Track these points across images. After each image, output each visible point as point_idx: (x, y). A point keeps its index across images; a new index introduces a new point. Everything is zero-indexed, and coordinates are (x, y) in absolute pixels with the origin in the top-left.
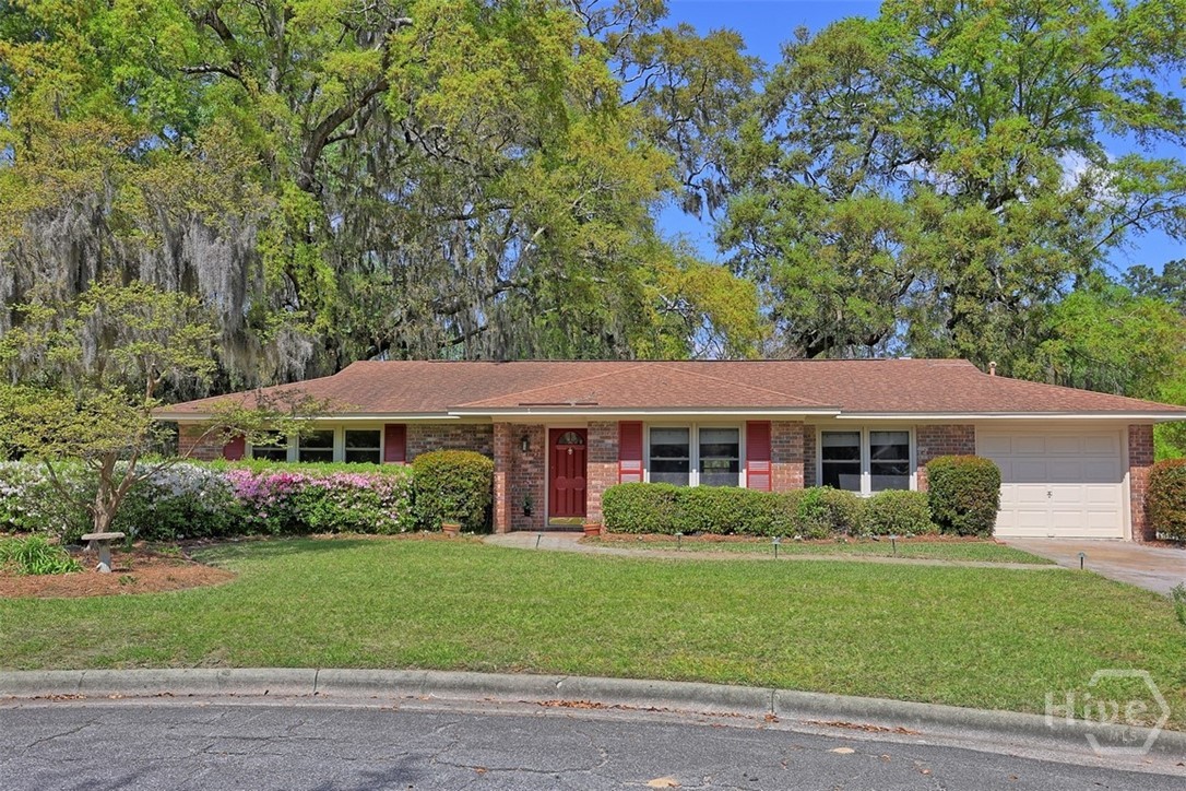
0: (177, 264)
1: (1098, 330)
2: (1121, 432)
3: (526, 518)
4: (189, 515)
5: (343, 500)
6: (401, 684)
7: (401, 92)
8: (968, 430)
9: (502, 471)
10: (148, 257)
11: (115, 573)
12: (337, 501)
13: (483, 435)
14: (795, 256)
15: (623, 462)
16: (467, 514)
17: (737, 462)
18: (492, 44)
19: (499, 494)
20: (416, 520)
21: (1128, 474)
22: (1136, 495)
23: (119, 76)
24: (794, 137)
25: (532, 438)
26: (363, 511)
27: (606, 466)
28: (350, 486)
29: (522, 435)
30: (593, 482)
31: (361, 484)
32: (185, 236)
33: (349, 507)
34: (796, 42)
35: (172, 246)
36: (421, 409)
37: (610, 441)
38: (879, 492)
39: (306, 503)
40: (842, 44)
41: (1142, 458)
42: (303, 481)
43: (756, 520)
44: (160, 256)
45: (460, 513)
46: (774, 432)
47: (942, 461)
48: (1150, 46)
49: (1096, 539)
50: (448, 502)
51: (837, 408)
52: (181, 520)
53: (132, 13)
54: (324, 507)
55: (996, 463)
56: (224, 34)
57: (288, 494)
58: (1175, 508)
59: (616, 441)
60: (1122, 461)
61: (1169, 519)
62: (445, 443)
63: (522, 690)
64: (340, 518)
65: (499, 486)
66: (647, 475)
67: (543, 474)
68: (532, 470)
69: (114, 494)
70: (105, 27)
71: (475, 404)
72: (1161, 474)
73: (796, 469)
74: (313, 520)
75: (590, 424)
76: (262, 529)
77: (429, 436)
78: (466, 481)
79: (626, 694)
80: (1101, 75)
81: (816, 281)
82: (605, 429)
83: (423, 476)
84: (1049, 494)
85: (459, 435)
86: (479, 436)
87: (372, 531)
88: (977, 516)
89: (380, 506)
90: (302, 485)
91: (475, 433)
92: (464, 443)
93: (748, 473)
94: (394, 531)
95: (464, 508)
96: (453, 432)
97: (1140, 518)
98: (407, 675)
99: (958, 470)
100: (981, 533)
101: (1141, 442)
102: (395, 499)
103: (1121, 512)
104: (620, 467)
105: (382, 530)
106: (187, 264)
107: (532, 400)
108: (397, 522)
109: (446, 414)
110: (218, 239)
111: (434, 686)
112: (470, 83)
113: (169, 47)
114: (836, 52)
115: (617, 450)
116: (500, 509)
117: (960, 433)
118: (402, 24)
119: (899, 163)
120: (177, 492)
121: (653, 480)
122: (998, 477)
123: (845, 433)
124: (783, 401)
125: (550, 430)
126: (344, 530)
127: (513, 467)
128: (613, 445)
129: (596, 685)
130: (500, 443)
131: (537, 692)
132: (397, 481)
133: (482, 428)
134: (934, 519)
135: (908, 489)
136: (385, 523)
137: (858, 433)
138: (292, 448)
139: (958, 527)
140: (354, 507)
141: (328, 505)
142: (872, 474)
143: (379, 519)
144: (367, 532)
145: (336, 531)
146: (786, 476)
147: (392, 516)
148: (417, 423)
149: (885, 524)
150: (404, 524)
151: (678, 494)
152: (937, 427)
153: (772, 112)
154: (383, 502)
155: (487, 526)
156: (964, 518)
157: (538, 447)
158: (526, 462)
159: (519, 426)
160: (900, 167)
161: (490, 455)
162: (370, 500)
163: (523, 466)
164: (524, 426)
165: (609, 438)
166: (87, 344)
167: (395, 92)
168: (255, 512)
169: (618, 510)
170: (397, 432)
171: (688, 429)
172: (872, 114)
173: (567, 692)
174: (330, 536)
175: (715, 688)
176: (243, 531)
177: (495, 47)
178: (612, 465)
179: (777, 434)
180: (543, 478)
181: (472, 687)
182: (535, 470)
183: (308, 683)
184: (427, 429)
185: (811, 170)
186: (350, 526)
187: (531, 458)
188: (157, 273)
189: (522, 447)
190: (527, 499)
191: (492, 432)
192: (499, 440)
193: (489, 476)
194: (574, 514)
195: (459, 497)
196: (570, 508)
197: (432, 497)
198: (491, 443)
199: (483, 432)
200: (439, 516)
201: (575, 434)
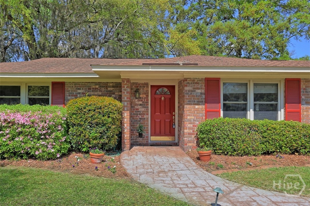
3: (140, 139)
5: (7, 134)
9: (127, 110)
13: (112, 89)
15: (207, 105)
16: (107, 141)
17: (277, 104)
19: (125, 125)
20: (69, 146)
25: (141, 91)
26: (25, 143)
27: (197, 107)
28: (13, 123)
29: (136, 88)
30: (188, 117)
31: (22, 121)
33: (12, 139)
37: (199, 91)
50: (93, 134)
59: (203, 91)
62: (89, 93)
65: (126, 120)
66: (221, 113)
67: (148, 112)
68: (141, 109)
77: (79, 89)
78: (106, 117)
82: (196, 83)
83: (74, 114)
85: (97, 88)
86: (109, 89)
87: (33, 157)
89: (39, 138)
91: (107, 87)
92: (100, 93)
94: (51, 157)
95: (105, 137)
96: (94, 87)
102: (52, 133)
104: (206, 108)
105: (41, 158)
108: (53, 150)
115: (204, 96)
116: (126, 135)
121: (225, 116)
125: (151, 86)
126: (10, 157)
127: (132, 107)
128: (201, 93)
132: (53, 118)
133: (111, 85)
136: (44, 152)
140: (17, 139)
143: (38, 149)
144: (29, 158)
147: (49, 146)
148: (72, 81)
154: (41, 135)
157: (145, 96)
158: (137, 105)
159: (134, 83)
161: (120, 99)
162: (30, 134)
163: (136, 107)
164: (137, 84)
165: (198, 89)
170: (59, 86)
171: (247, 84)
178: (200, 107)
179: (304, 87)
180: (148, 114)
182: (143, 109)
184: (78, 85)
186: (14, 154)
187: (141, 103)
189: (135, 96)
190: (140, 127)
191: (121, 87)
192: (125, 90)
193: (121, 114)
194: (165, 135)
195: (101, 129)
196: (163, 131)
197: (81, 129)
198: (120, 93)
199: (113, 87)
200: (86, 143)
201: (166, 90)
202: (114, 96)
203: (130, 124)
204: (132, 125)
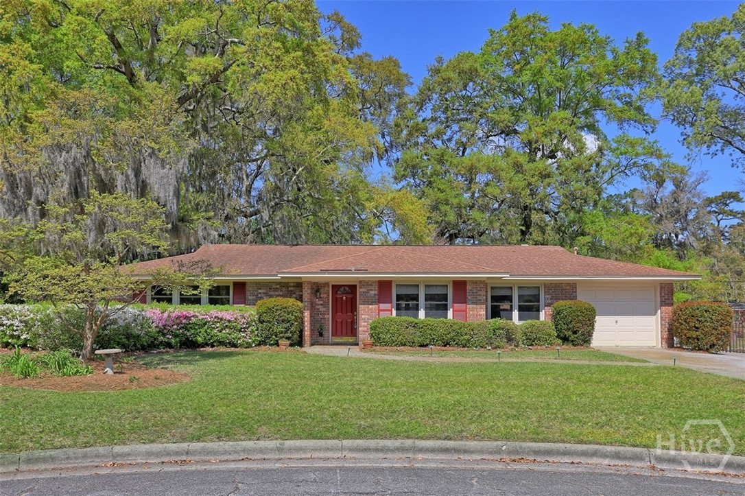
0: (137, 181)
1: (607, 231)
2: (655, 287)
3: (320, 338)
4: (128, 337)
5: (217, 327)
6: (398, 449)
7: (238, 82)
8: (573, 286)
9: (308, 310)
10: (121, 176)
11: (117, 375)
12: (214, 328)
13: (292, 289)
14: (442, 187)
15: (380, 305)
16: (290, 335)
17: (447, 304)
18: (293, 55)
19: (306, 323)
20: (260, 339)
21: (659, 311)
22: (663, 322)
23: (68, 67)
24: (434, 119)
25: (322, 290)
26: (230, 334)
27: (370, 307)
28: (221, 319)
29: (317, 288)
30: (363, 316)
31: (228, 318)
32: (142, 164)
33: (221, 332)
34: (436, 64)
35: (133, 169)
36: (256, 273)
37: (373, 292)
38: (524, 322)
39: (195, 329)
40: (466, 66)
41: (667, 301)
42: (193, 316)
43: (462, 338)
44: (127, 176)
45: (286, 335)
46: (469, 287)
47: (561, 304)
48: (630, 75)
49: (642, 347)
50: (280, 328)
51: (507, 273)
52: (124, 340)
53: (76, 27)
54: (206, 332)
55: (593, 304)
56: (117, 45)
57: (186, 323)
58: (689, 330)
59: (376, 292)
60: (655, 304)
61: (685, 335)
62: (270, 293)
63: (479, 452)
64: (216, 338)
65: (306, 319)
66: (394, 312)
67: (329, 312)
68: (322, 309)
69: (96, 325)
70: (59, 36)
71: (294, 270)
72: (681, 311)
73: (481, 308)
74: (200, 339)
75: (361, 282)
76: (169, 345)
77: (260, 289)
78: (290, 316)
79: (549, 453)
80: (603, 90)
81: (455, 201)
82: (370, 285)
84: (616, 322)
85: (278, 288)
86: (290, 289)
87: (234, 346)
88: (583, 335)
89: (240, 331)
90: (192, 318)
91: (288, 287)
92: (281, 293)
93: (454, 311)
94: (249, 346)
95: (289, 332)
96: (275, 287)
97: (666, 335)
98: (402, 443)
99: (573, 309)
100: (585, 344)
101: (667, 292)
102: (249, 327)
103: (654, 333)
104: (379, 308)
105: (241, 345)
106: (143, 182)
107: (326, 268)
108: (250, 341)
109: (276, 276)
110: (168, 166)
111: (421, 450)
112: (281, 77)
113: (100, 50)
114: (463, 71)
115: (377, 297)
116: (307, 333)
117: (568, 288)
118: (232, 42)
119: (491, 136)
120: (121, 323)
121: (397, 315)
122: (595, 313)
123: (506, 288)
124: (475, 269)
125: (332, 285)
126: (217, 346)
127: (312, 307)
128: (375, 294)
129: (529, 448)
130: (307, 293)
131: (490, 453)
132: (249, 316)
133: (292, 284)
134: (558, 336)
135: (539, 320)
136: (243, 341)
137: (511, 288)
138: (205, 296)
139: (572, 341)
140: (224, 331)
141: (208, 331)
142: (519, 311)
143: (239, 339)
144: (232, 347)
145: (213, 346)
146: (475, 312)
147: (247, 337)
148: (253, 281)
149: (532, 340)
150: (253, 342)
151: (416, 324)
152: (556, 284)
153: (421, 104)
154: (242, 328)
155: (300, 343)
156: (576, 336)
157: (325, 296)
158: (318, 305)
159: (314, 283)
160: (491, 138)
161: (300, 299)
162: (234, 328)
163: (317, 307)
164: (317, 283)
165: (372, 290)
166: (90, 230)
167: (234, 82)
168: (164, 335)
169: (382, 333)
170: (240, 287)
171: (418, 285)
172: (481, 107)
173: (509, 452)
174: (209, 349)
175: (609, 448)
176: (157, 347)
177: (293, 57)
178: (374, 306)
179: (471, 289)
180: (328, 314)
181: (446, 450)
182: (324, 309)
183: (336, 450)
184: (259, 285)
185: (445, 138)
186: (221, 343)
187: (321, 302)
188: (126, 187)
189: (316, 295)
190: (320, 326)
191: (302, 286)
192: (306, 291)
193: (302, 313)
194: (347, 335)
195: (286, 325)
196: (344, 331)
197: (270, 325)
198: (301, 293)
199: (294, 287)
200: (274, 337)
201: (347, 288)
202: (294, 295)
203: (311, 323)
204: (312, 325)
